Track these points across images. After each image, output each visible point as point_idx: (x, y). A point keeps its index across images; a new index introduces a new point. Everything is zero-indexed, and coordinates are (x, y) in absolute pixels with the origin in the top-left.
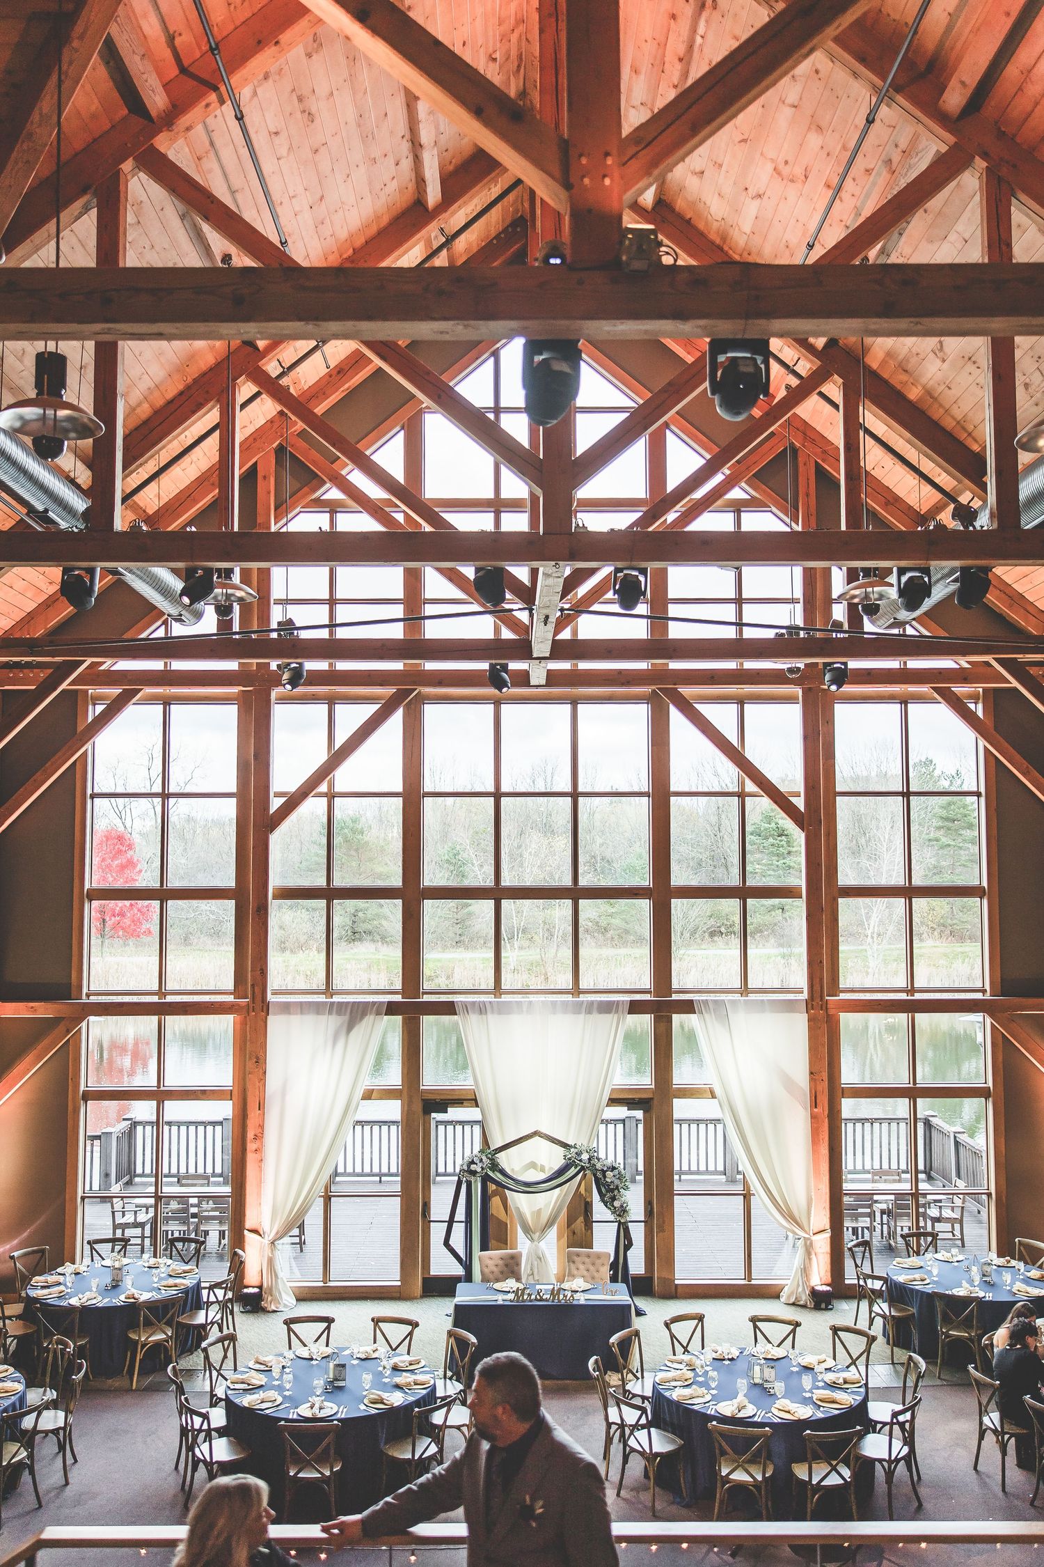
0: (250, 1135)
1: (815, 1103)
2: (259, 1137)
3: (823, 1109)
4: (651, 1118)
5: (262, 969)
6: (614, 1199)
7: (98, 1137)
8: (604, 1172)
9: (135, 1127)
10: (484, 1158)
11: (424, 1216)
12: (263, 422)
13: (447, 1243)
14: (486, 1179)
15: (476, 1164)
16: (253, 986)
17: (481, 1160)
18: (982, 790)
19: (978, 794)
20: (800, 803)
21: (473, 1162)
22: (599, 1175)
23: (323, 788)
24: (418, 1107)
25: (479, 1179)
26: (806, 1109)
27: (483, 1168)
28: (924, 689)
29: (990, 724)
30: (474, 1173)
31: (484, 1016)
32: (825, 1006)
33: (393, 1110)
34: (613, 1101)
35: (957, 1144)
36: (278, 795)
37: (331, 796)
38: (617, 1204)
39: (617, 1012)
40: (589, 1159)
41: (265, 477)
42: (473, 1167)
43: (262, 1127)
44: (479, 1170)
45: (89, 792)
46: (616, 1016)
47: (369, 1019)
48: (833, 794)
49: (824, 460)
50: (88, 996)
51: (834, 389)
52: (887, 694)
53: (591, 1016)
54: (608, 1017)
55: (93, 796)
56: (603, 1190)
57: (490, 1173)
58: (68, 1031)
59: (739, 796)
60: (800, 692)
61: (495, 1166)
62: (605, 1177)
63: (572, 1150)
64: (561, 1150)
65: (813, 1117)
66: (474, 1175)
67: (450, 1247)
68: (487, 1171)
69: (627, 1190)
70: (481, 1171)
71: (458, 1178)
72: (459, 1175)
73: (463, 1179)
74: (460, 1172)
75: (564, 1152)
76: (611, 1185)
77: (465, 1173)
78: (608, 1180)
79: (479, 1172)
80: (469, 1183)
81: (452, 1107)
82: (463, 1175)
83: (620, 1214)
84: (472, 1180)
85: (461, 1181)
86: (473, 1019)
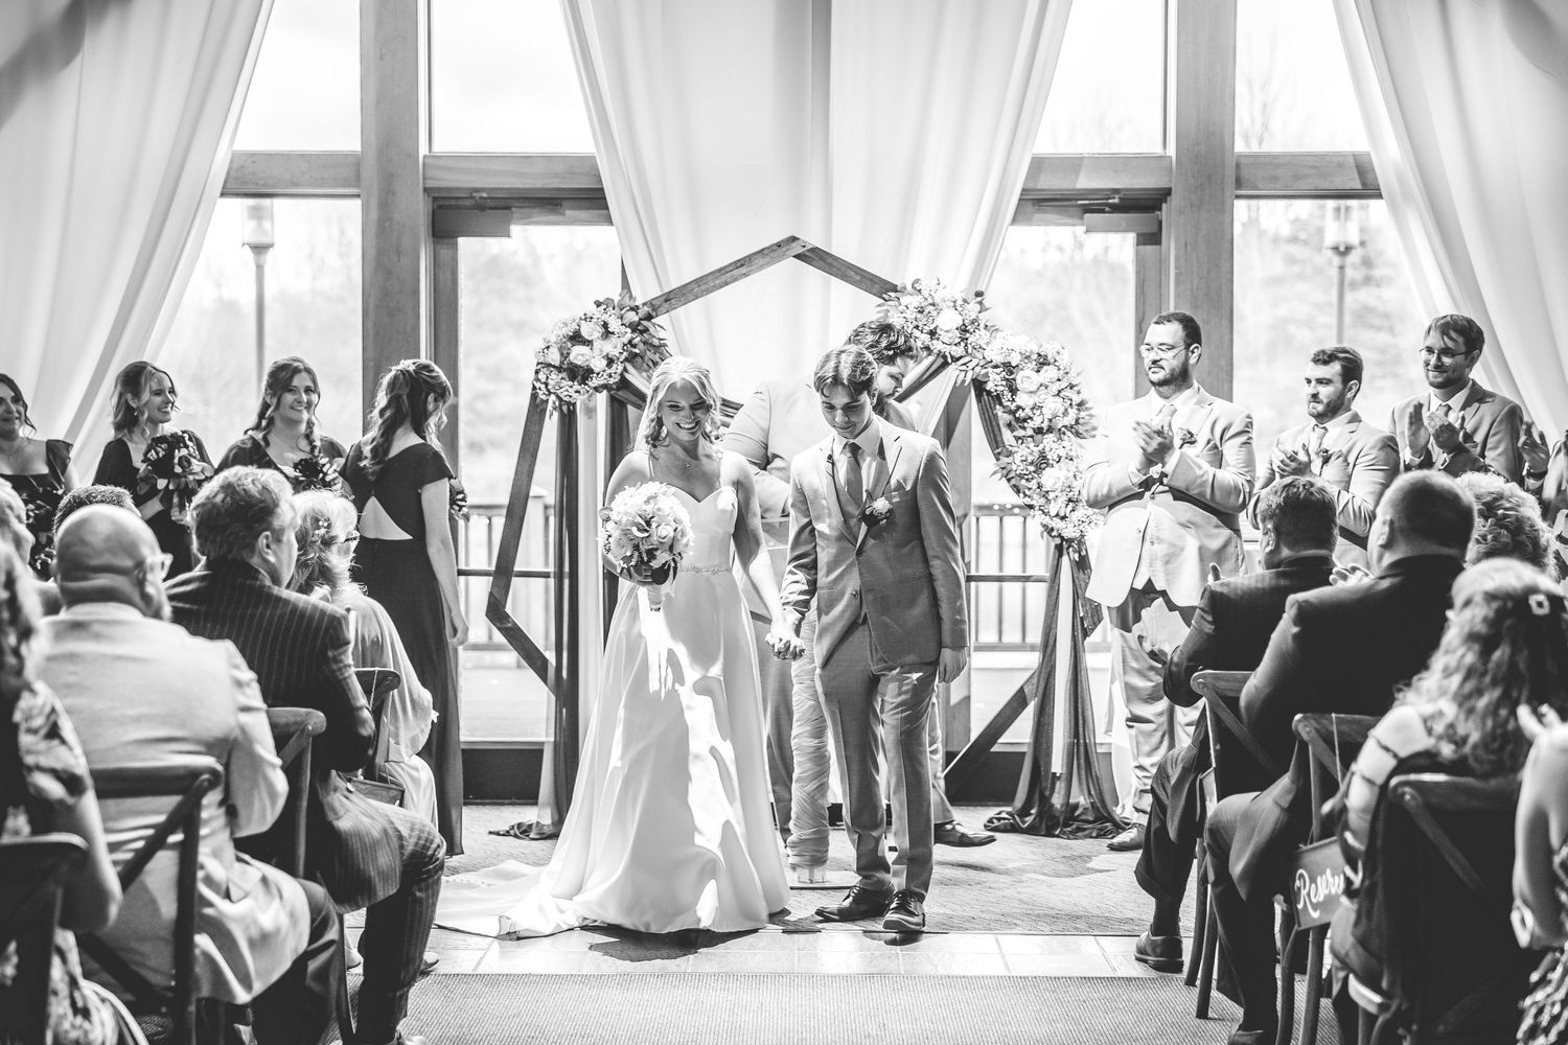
4: (1161, 263)
8: (1009, 371)
10: (614, 327)
13: (496, 611)
14: (623, 395)
15: (589, 343)
17: (607, 333)
21: (576, 338)
22: (995, 381)
24: (417, 211)
25: (602, 399)
27: (610, 362)
30: (580, 374)
40: (964, 330)
42: (579, 355)
56: (1008, 437)
57: (636, 377)
62: (1013, 390)
63: (905, 300)
66: (583, 382)
67: (510, 625)
68: (625, 370)
69: (1085, 434)
70: (604, 371)
71: (534, 388)
72: (538, 380)
73: (548, 390)
74: (537, 372)
75: (878, 312)
76: (1031, 418)
77: (553, 376)
78: (1022, 399)
79: (598, 374)
80: (569, 408)
81: (526, 220)
82: (546, 384)
83: (1062, 514)
84: (575, 395)
85: (544, 397)
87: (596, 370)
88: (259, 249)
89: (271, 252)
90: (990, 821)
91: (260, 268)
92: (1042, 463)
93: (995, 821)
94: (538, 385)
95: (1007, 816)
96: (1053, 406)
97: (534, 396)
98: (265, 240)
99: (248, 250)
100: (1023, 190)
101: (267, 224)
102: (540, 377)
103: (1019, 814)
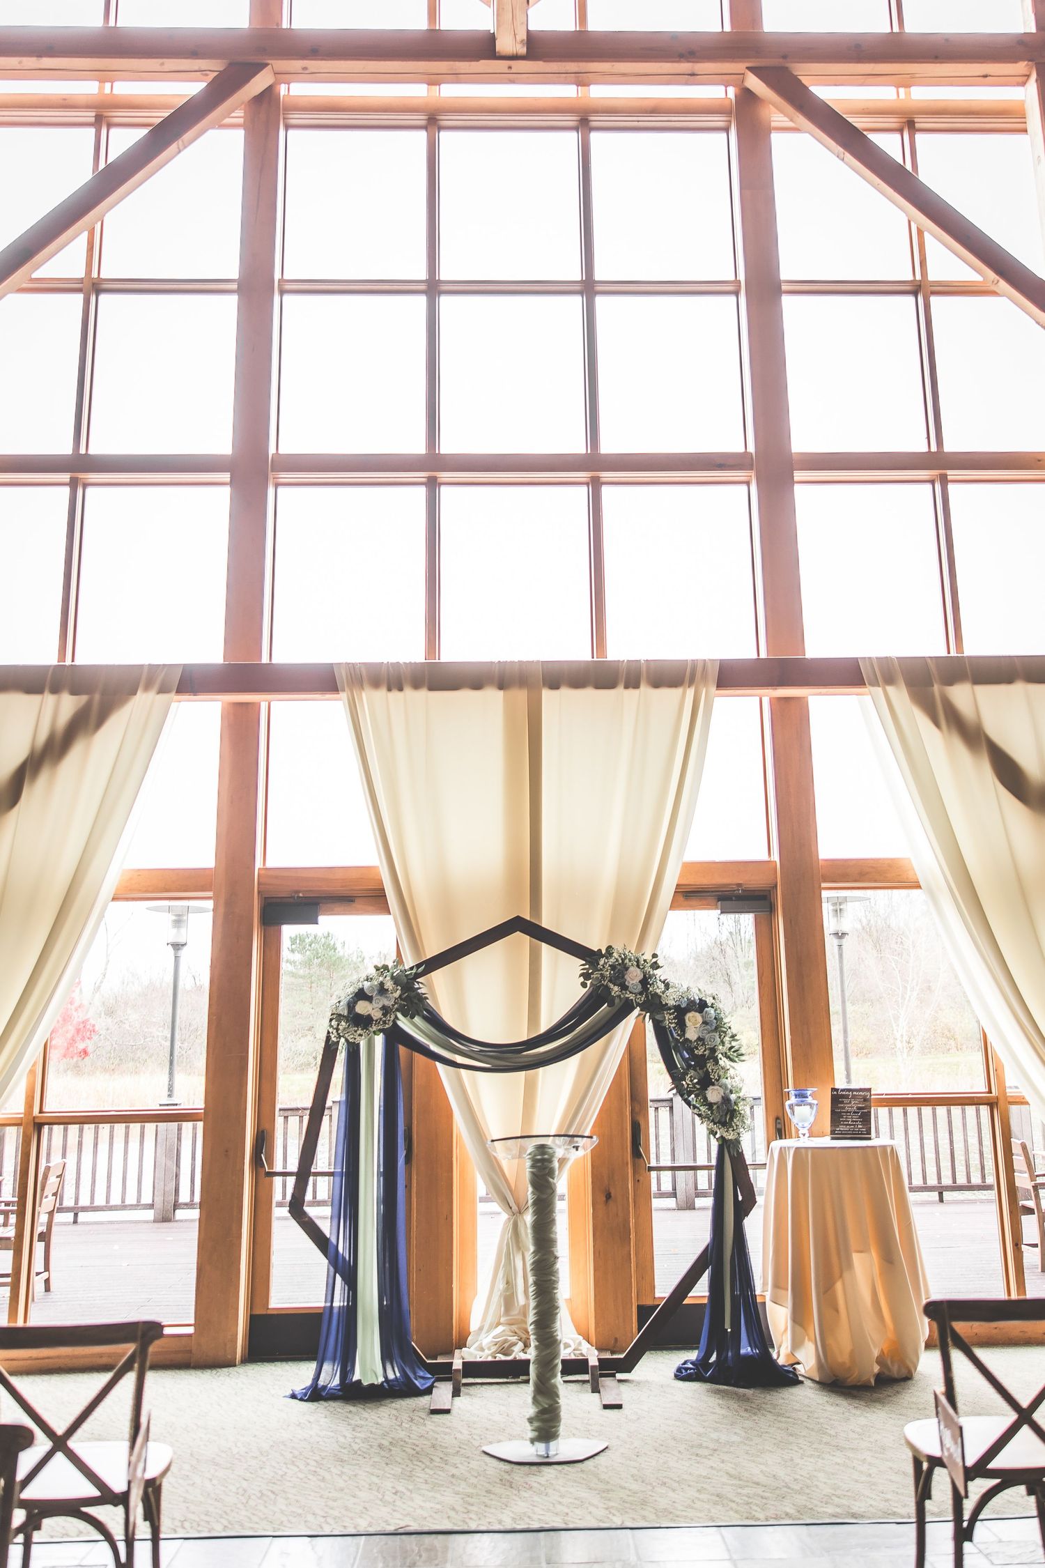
4: (773, 932)
6: (706, 1082)
8: (678, 1014)
10: (389, 985)
11: (257, 1162)
13: (297, 1207)
14: (395, 1037)
15: (370, 998)
17: (382, 991)
21: (361, 995)
22: (669, 1020)
24: (250, 907)
25: (379, 1040)
27: (386, 1012)
30: (362, 1022)
31: (400, 694)
34: (688, 895)
37: (91, 292)
38: (713, 1095)
39: (692, 686)
40: (644, 982)
42: (362, 1008)
44: (377, 1015)
46: (690, 693)
47: (142, 701)
53: (633, 696)
54: (669, 695)
56: (678, 1061)
57: (405, 1024)
59: (915, 293)
61: (414, 1003)
62: (682, 1025)
63: (601, 962)
64: (576, 965)
66: (365, 1027)
67: (307, 1219)
68: (396, 1018)
69: (736, 1059)
70: (381, 1019)
71: (329, 1032)
72: (331, 1026)
73: (338, 1034)
74: (331, 1020)
75: (582, 969)
76: (697, 1049)
77: (343, 1023)
78: (692, 1034)
79: (376, 1021)
80: (354, 1048)
81: (331, 912)
82: (337, 1029)
83: (723, 1120)
84: (358, 1038)
85: (334, 1039)
86: (373, 700)
87: (375, 1018)
88: (177, 946)
89: (185, 948)
90: (679, 1370)
91: (177, 958)
93: (684, 1371)
94: (331, 1030)
95: (691, 1366)
97: (328, 1038)
98: (182, 941)
99: (170, 948)
100: (677, 885)
101: (183, 930)
102: (332, 1024)
103: (702, 1364)
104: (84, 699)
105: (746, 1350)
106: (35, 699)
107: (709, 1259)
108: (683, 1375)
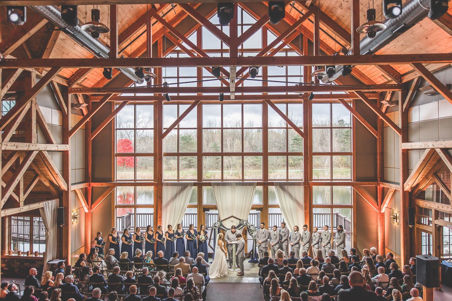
0: (158, 217)
1: (306, 209)
2: (161, 217)
3: (308, 211)
4: (263, 213)
5: (161, 174)
7: (121, 217)
8: (250, 226)
9: (131, 215)
10: (218, 223)
12: (159, 29)
16: (158, 178)
18: (352, 127)
19: (351, 128)
20: (302, 130)
21: (216, 224)
22: (248, 227)
23: (176, 127)
24: (202, 210)
25: (217, 228)
26: (303, 211)
28: (337, 100)
29: (354, 109)
30: (216, 227)
31: (219, 186)
32: (309, 184)
33: (195, 210)
34: (253, 208)
35: (345, 220)
36: (164, 129)
37: (178, 129)
39: (253, 185)
40: (246, 223)
41: (160, 44)
42: (216, 225)
43: (161, 215)
44: (217, 226)
45: (115, 128)
46: (253, 186)
47: (189, 187)
48: (311, 128)
49: (310, 38)
50: (116, 181)
51: (312, 18)
52: (326, 101)
53: (247, 186)
54: (251, 187)
55: (116, 129)
56: (250, 231)
57: (220, 227)
58: (111, 190)
59: (286, 129)
60: (303, 100)
61: (221, 225)
63: (241, 221)
64: (238, 221)
65: (305, 213)
77: (213, 227)
78: (251, 228)
80: (215, 229)
81: (211, 210)
86: (216, 187)
92: (252, 233)
96: (253, 229)
103: (251, 261)
104: (182, 187)
105: (255, 259)
106: (177, 187)
107: (252, 251)
108: (249, 262)
